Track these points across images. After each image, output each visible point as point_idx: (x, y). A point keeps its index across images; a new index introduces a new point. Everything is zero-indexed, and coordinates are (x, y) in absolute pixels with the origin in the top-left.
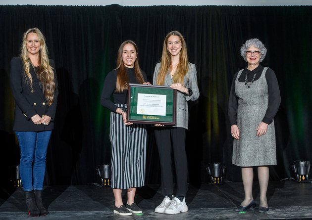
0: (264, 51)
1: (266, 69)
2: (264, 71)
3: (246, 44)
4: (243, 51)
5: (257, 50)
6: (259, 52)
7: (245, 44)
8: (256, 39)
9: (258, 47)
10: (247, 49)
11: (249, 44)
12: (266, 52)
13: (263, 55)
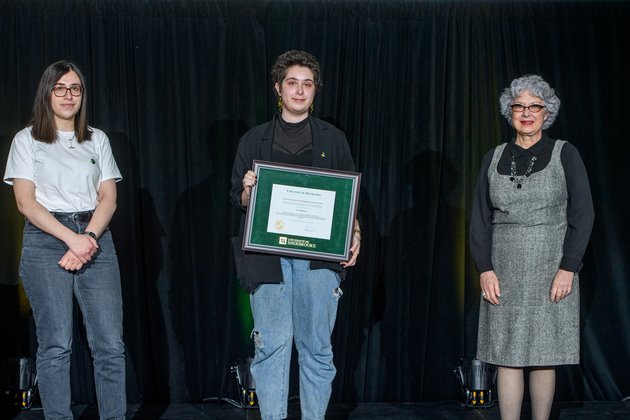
0: (554, 104)
1: (559, 144)
2: (555, 148)
3: (513, 88)
4: (505, 102)
5: (536, 101)
6: (542, 107)
7: (509, 86)
8: (535, 77)
9: (540, 94)
10: (513, 99)
11: (519, 87)
12: (557, 107)
13: (551, 113)
